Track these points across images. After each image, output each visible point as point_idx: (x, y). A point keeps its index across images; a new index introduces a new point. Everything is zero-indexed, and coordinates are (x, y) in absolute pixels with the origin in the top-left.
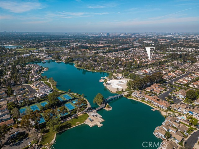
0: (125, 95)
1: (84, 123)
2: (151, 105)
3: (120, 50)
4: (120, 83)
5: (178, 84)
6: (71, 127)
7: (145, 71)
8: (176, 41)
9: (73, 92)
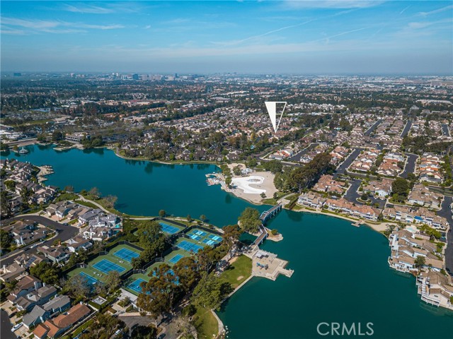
0: (286, 206)
1: (253, 274)
2: (346, 217)
3: (197, 114)
4: (254, 183)
5: (357, 171)
6: (234, 289)
7: (284, 153)
8: (287, 91)
9: (172, 215)
